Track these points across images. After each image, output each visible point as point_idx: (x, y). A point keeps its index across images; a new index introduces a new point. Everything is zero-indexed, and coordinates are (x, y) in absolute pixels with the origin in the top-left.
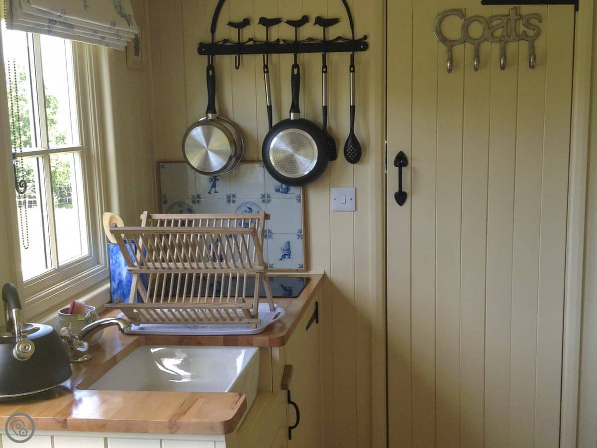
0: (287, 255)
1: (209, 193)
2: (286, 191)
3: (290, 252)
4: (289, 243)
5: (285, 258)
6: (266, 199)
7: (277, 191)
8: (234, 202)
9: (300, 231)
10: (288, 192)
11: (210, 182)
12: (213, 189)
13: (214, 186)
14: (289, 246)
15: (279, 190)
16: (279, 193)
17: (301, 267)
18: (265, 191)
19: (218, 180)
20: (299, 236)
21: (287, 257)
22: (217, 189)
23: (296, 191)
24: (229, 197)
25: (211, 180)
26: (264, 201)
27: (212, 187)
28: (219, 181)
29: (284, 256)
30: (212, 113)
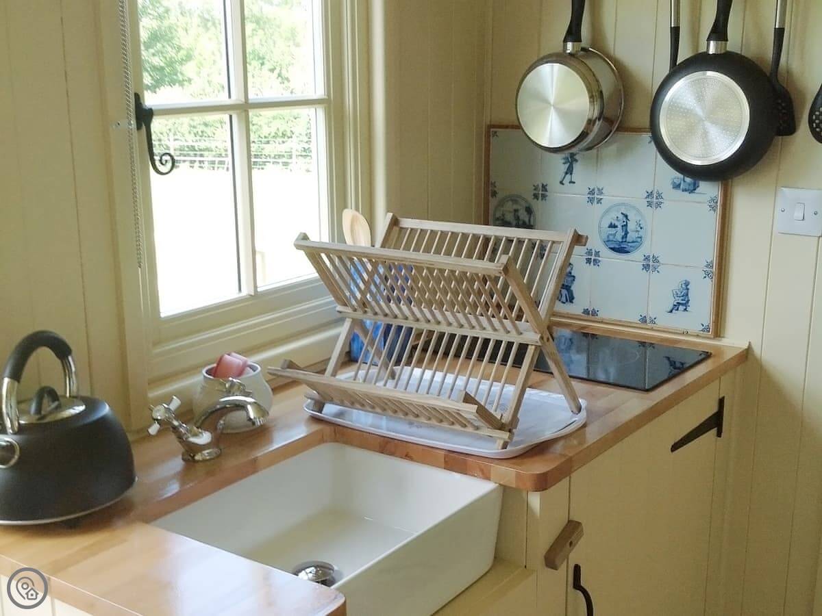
0: (682, 304)
1: (561, 183)
2: (693, 189)
3: (688, 301)
4: (687, 284)
5: (677, 310)
6: (655, 200)
7: (677, 186)
8: (599, 201)
9: (709, 265)
10: (695, 190)
11: (564, 163)
12: (568, 176)
13: (570, 171)
14: (688, 289)
15: (680, 185)
16: (679, 192)
17: (707, 329)
18: (654, 186)
19: (576, 161)
20: (707, 274)
21: (681, 308)
22: (575, 177)
23: (709, 190)
24: (592, 192)
25: (566, 160)
26: (650, 204)
27: (566, 173)
28: (578, 163)
29: (676, 307)
30: (573, 41)
